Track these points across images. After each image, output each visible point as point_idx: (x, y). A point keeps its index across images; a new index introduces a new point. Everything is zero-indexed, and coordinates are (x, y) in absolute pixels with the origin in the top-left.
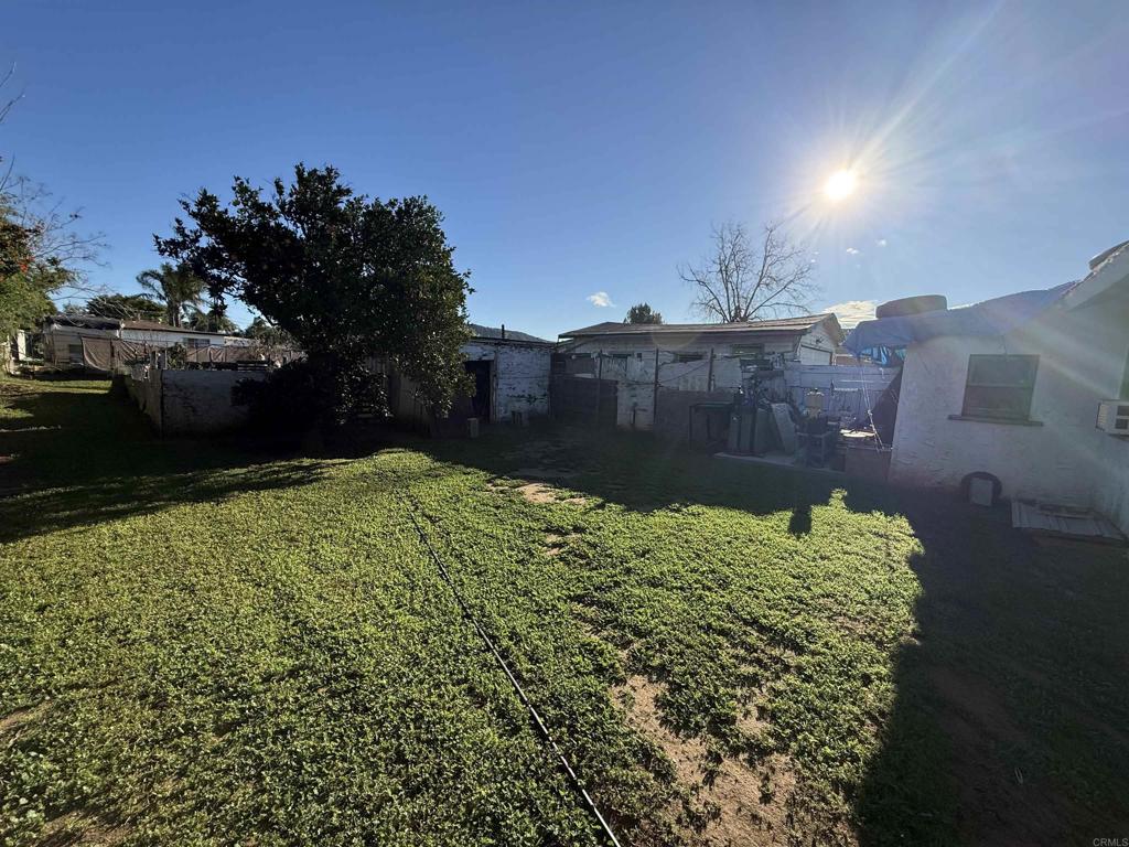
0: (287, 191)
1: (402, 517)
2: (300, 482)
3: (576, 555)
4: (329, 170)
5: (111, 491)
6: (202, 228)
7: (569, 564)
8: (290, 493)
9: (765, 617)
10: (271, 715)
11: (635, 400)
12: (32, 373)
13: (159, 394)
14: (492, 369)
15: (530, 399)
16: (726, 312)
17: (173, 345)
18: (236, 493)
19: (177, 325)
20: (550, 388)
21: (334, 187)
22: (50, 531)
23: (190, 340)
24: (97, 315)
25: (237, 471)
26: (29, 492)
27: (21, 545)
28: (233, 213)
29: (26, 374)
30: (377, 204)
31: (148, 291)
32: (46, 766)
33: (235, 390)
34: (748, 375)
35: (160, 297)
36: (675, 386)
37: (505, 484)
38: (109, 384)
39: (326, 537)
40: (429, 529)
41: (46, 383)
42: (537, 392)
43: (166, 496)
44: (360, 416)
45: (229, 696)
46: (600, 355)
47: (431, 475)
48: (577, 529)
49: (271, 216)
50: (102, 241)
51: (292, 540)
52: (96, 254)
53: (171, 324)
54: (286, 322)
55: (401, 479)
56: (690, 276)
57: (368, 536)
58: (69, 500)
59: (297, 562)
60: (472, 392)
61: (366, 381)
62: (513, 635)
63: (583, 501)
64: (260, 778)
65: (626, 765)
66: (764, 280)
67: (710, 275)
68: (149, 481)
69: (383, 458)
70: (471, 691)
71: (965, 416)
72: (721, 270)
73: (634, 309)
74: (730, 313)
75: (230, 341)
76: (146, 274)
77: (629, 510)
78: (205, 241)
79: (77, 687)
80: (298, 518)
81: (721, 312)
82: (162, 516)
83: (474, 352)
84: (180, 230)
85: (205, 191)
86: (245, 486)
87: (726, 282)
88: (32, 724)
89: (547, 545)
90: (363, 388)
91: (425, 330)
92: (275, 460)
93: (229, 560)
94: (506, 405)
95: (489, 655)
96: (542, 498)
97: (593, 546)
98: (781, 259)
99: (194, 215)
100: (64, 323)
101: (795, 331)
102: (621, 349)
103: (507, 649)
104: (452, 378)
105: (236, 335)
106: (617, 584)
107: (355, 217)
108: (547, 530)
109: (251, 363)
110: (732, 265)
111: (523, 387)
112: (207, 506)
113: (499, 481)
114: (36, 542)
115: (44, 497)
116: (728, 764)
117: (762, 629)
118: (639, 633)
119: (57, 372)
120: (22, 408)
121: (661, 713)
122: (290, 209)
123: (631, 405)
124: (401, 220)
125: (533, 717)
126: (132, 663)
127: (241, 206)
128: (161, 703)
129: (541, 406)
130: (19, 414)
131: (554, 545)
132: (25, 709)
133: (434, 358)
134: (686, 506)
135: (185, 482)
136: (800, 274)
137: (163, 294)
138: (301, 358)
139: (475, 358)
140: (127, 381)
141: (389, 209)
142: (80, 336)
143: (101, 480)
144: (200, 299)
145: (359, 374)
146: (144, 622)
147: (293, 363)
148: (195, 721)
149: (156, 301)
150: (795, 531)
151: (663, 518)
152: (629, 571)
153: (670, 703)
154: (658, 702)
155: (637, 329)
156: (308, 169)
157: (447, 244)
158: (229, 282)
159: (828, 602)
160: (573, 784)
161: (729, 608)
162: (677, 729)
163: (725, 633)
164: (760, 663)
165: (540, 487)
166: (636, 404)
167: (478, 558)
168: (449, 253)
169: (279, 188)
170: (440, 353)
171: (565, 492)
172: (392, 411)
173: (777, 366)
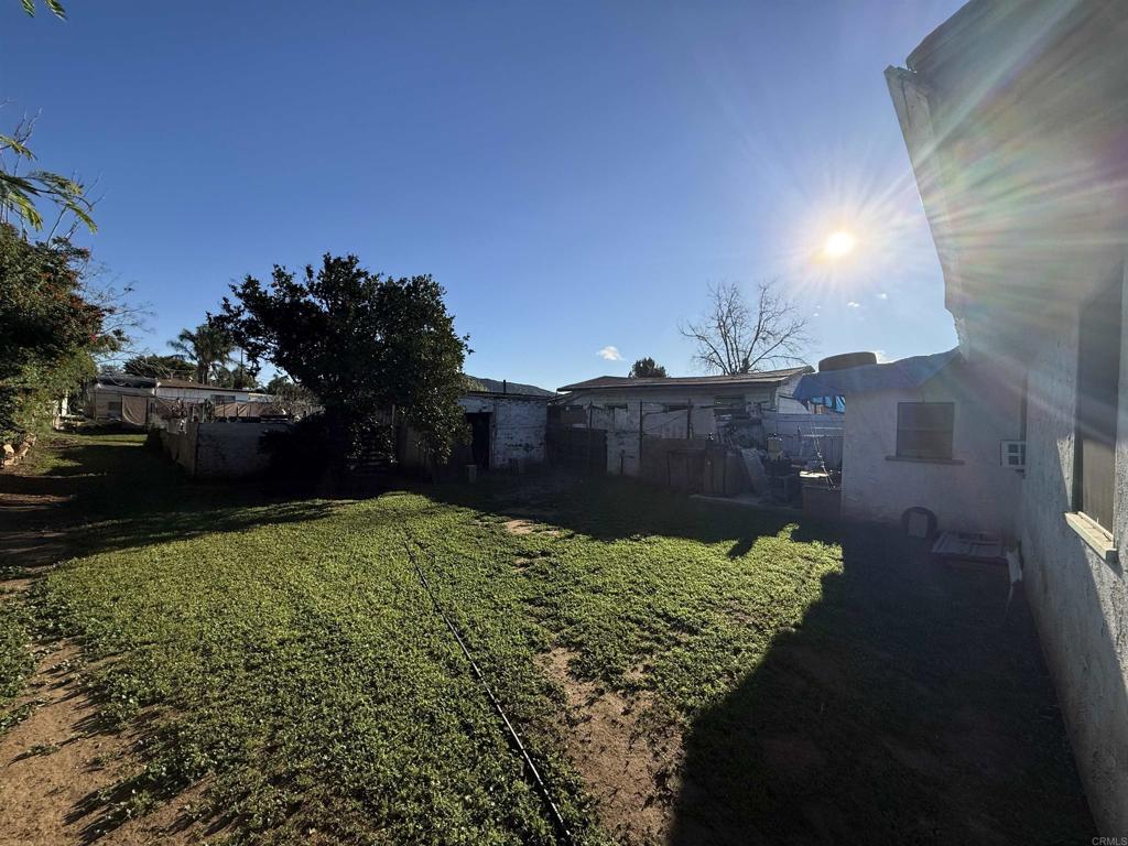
0: (316, 274)
1: (396, 543)
2: (312, 518)
3: (538, 572)
4: (351, 258)
5: (156, 523)
6: (246, 306)
7: (530, 578)
8: (304, 525)
9: (675, 612)
10: (285, 661)
11: (622, 447)
12: (75, 429)
13: (194, 444)
14: (491, 420)
15: (528, 447)
16: (727, 365)
17: (203, 401)
18: (258, 525)
19: (206, 383)
20: (547, 437)
21: (354, 271)
22: (112, 550)
23: (217, 396)
24: (136, 375)
25: (259, 509)
26: (90, 523)
27: (92, 559)
28: (271, 293)
29: (69, 429)
30: (390, 281)
31: (180, 352)
32: (135, 681)
33: (261, 440)
34: (722, 424)
35: (192, 357)
36: (658, 434)
37: (491, 520)
38: (144, 437)
39: (331, 557)
40: (419, 552)
41: (87, 437)
42: (534, 441)
43: (201, 527)
44: (370, 464)
45: (255, 650)
46: (592, 407)
47: (427, 512)
48: (544, 554)
49: (301, 294)
50: (149, 310)
51: (304, 559)
52: (143, 321)
53: (200, 382)
54: (309, 380)
55: (400, 516)
56: (690, 332)
57: (366, 557)
58: (123, 529)
59: (307, 574)
60: (468, 441)
61: (374, 431)
62: (473, 623)
63: (556, 533)
64: (276, 692)
65: (532, 693)
66: (761, 334)
67: (709, 330)
68: (185, 518)
69: (386, 499)
70: (431, 653)
71: (899, 456)
72: (720, 326)
73: (638, 363)
74: (730, 366)
75: (254, 397)
77: (593, 539)
78: (246, 316)
79: (148, 643)
80: (309, 544)
81: (721, 364)
82: (197, 542)
83: (473, 406)
84: (226, 307)
85: (250, 277)
86: (264, 521)
87: (725, 336)
88: (122, 662)
89: (515, 565)
90: (373, 436)
91: (427, 386)
92: (291, 501)
93: (253, 572)
94: (505, 453)
95: (450, 633)
96: (521, 531)
97: (554, 565)
98: (777, 315)
99: (239, 295)
100: (106, 382)
101: (770, 383)
102: (615, 401)
103: (464, 631)
104: (450, 428)
105: (258, 391)
106: (565, 591)
107: (372, 291)
108: (519, 555)
109: (273, 417)
110: (729, 321)
111: (521, 437)
112: (235, 535)
113: (486, 518)
114: (102, 558)
115: (103, 527)
116: (608, 696)
117: (670, 619)
118: (570, 622)
119: (97, 427)
120: (70, 459)
121: (570, 668)
122: (317, 289)
123: (619, 452)
124: (409, 294)
125: (472, 667)
126: (185, 631)
127: (278, 287)
128: (207, 652)
129: (538, 454)
130: (68, 463)
131: (522, 565)
132: (115, 654)
133: (434, 410)
134: (645, 537)
135: (216, 517)
136: (795, 329)
137: (194, 354)
138: (318, 413)
139: (476, 411)
140: (162, 435)
141: (400, 285)
142: (120, 394)
143: (145, 515)
144: (229, 360)
145: (370, 424)
146: (191, 609)
147: (312, 415)
148: (231, 662)
149: (188, 361)
150: (732, 554)
151: (621, 545)
152: (578, 583)
153: (578, 663)
154: (570, 663)
155: (642, 381)
156: (333, 257)
157: (447, 314)
158: (264, 348)
159: (732, 603)
160: (491, 702)
161: (649, 606)
162: (578, 677)
163: (638, 622)
164: (658, 640)
165: (522, 522)
166: (623, 451)
167: (455, 573)
168: (450, 320)
169: (310, 273)
170: (439, 405)
171: (543, 526)
172: (397, 457)
173: (754, 416)
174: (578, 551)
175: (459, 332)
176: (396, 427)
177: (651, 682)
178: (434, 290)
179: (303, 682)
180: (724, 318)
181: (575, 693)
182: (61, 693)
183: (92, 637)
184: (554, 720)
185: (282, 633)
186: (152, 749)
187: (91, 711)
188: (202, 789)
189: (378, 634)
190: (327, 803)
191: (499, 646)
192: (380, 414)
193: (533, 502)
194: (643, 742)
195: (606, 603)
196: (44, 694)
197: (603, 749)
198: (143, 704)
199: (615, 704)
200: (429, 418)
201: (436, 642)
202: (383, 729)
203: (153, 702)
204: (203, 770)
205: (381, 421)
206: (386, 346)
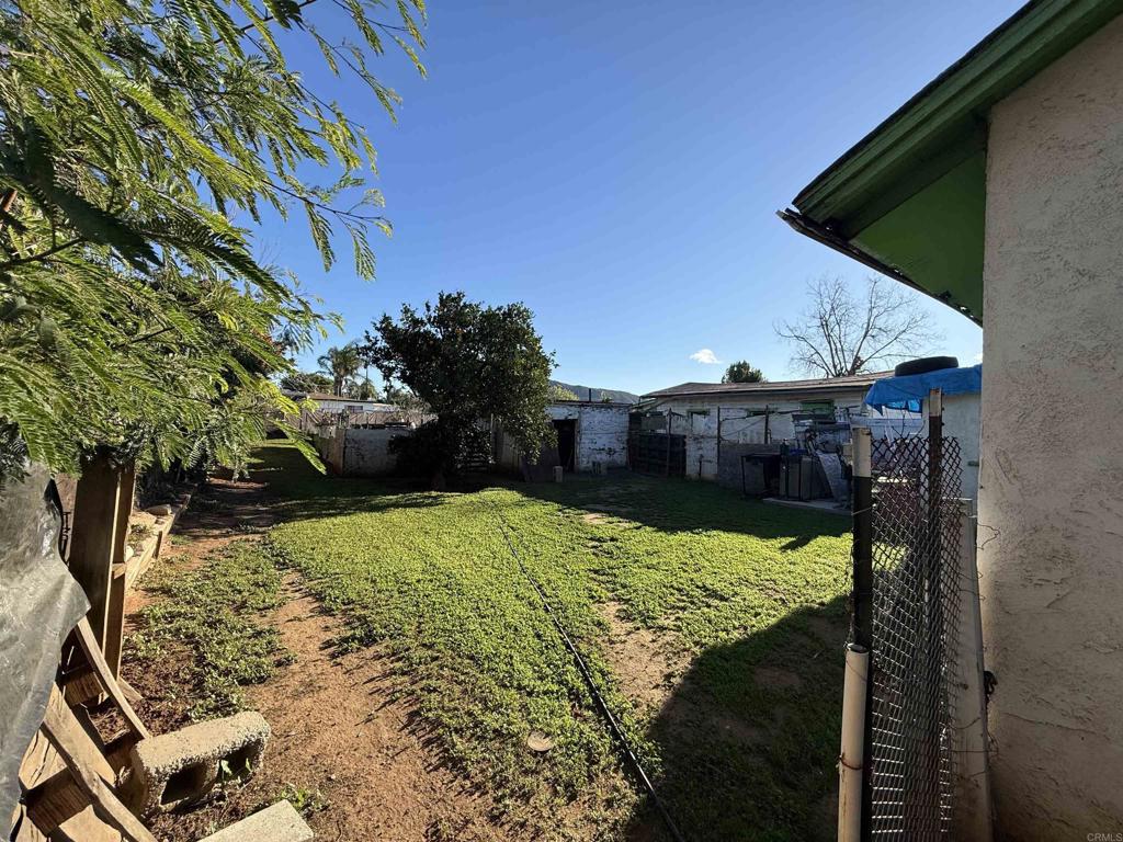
0: (432, 309)
1: (494, 526)
2: (431, 505)
3: (605, 552)
4: (459, 294)
5: (324, 504)
6: (382, 337)
7: (598, 556)
8: (424, 510)
9: (712, 585)
11: (700, 452)
13: (343, 446)
14: (576, 426)
15: (610, 452)
16: (831, 367)
17: (340, 411)
18: (392, 509)
19: (340, 395)
20: (629, 442)
21: (462, 304)
22: (302, 520)
23: (350, 407)
25: (392, 497)
26: (283, 502)
28: (400, 325)
30: (490, 309)
31: (323, 370)
33: (391, 443)
34: (802, 429)
35: (330, 373)
36: (736, 439)
37: (571, 512)
39: (446, 533)
40: (511, 533)
42: (617, 446)
44: (473, 464)
45: (402, 583)
46: (671, 414)
47: (519, 504)
48: (612, 539)
49: (422, 326)
51: (426, 533)
53: (335, 394)
55: (496, 507)
56: (788, 333)
58: (305, 507)
60: (555, 444)
61: (477, 435)
62: (549, 582)
63: (627, 525)
65: (586, 624)
66: (870, 332)
67: (810, 330)
68: (343, 501)
69: (486, 493)
70: (517, 596)
72: (822, 325)
73: (732, 367)
75: (377, 407)
76: (323, 357)
77: (658, 531)
78: (381, 344)
79: (339, 574)
83: (559, 413)
84: (368, 338)
85: (386, 315)
86: (396, 505)
87: (828, 335)
88: (326, 582)
89: (587, 546)
90: (476, 440)
91: (519, 398)
92: (414, 491)
94: (589, 456)
96: (596, 522)
97: (619, 548)
98: (890, 309)
101: (861, 386)
102: (698, 407)
103: (542, 585)
104: (539, 433)
105: (380, 402)
106: (625, 566)
107: (475, 318)
108: (591, 539)
109: (393, 424)
111: (603, 441)
113: (567, 511)
115: (292, 505)
116: (642, 632)
117: (706, 590)
118: (624, 586)
120: (257, 457)
121: (618, 614)
122: (433, 321)
123: (698, 456)
124: (505, 319)
125: (545, 606)
126: (359, 569)
127: (405, 321)
128: (374, 581)
129: (621, 458)
130: (256, 460)
131: (593, 547)
132: (321, 578)
133: (525, 418)
134: (707, 531)
135: (363, 502)
136: (912, 323)
137: (332, 371)
138: (433, 420)
139: (563, 418)
141: (497, 312)
143: (317, 498)
145: (473, 430)
147: (429, 422)
149: (326, 376)
150: (784, 548)
151: (683, 537)
152: (637, 561)
153: (625, 610)
154: (618, 611)
155: (734, 387)
156: (446, 294)
157: (536, 335)
158: (394, 369)
159: (767, 583)
160: (556, 625)
161: (692, 580)
162: (624, 618)
163: (679, 590)
164: (692, 603)
165: (598, 515)
166: (702, 456)
167: (538, 549)
168: (538, 340)
169: (428, 307)
170: (530, 413)
171: (615, 519)
172: (495, 459)
173: (841, 421)
174: (641, 538)
175: (546, 350)
176: (495, 433)
177: (679, 626)
178: (524, 315)
179: (434, 603)
180: (827, 317)
181: (618, 628)
182: (298, 595)
183: (306, 569)
184: (599, 641)
185: (417, 576)
186: (354, 625)
187: (316, 605)
188: (384, 645)
189: (481, 582)
190: (453, 659)
191: (566, 596)
192: (481, 422)
193: (611, 500)
194: (661, 658)
195: (658, 576)
196: (289, 594)
197: (631, 658)
198: (344, 604)
199: (647, 636)
200: (521, 425)
201: (521, 590)
202: (484, 630)
203: (349, 604)
204: (384, 637)
205: (481, 427)
206: (485, 364)
